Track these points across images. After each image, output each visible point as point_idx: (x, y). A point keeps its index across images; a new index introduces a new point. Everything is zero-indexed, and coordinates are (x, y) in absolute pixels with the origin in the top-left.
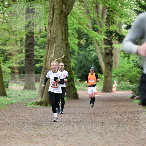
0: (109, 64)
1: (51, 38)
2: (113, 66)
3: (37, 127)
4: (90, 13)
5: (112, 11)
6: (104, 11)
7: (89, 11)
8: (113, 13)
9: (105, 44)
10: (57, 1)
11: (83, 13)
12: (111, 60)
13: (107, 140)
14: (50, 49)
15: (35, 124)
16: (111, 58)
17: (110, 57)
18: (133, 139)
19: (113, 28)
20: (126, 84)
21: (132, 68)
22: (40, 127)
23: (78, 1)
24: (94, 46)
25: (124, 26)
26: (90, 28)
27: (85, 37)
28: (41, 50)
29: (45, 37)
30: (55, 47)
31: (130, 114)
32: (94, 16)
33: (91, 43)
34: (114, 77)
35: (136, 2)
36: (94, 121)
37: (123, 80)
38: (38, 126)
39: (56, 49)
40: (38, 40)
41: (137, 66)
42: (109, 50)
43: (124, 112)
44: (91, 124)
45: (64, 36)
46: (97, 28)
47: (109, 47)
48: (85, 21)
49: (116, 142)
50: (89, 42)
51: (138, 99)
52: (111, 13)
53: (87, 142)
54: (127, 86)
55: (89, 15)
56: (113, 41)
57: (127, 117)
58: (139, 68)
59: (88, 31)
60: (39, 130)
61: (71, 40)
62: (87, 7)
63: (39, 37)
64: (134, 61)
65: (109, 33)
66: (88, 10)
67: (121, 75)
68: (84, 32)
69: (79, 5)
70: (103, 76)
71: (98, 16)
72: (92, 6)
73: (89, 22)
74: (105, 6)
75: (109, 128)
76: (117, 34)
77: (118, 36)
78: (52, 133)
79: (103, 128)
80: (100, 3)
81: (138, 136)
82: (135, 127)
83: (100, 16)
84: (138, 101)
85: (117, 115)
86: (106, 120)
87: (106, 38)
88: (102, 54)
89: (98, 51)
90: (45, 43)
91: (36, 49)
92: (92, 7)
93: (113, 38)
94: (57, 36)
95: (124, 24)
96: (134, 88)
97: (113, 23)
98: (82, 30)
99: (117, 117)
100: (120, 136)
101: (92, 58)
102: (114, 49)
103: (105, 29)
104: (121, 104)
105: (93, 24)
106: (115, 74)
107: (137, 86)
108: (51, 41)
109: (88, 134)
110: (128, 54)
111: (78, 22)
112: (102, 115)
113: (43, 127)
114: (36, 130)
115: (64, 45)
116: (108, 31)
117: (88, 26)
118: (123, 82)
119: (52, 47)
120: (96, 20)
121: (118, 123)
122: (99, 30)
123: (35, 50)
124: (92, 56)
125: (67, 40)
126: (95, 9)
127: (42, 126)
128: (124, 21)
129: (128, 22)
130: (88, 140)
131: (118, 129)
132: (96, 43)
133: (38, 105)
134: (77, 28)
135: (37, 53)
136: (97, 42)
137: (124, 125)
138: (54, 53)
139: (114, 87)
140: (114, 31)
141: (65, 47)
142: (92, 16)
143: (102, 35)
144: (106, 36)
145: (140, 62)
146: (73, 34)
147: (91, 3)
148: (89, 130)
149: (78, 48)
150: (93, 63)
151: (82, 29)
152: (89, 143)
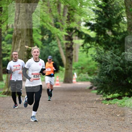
0: (70, 58)
1: (17, 34)
2: (74, 60)
3: (4, 114)
4: (53, 12)
5: (72, 10)
6: (65, 10)
7: (52, 10)
8: (74, 12)
9: (66, 40)
10: (22, 1)
11: (46, 12)
12: (71, 54)
13: (68, 126)
14: (16, 44)
15: (3, 112)
16: (72, 52)
17: (70, 51)
18: (91, 126)
19: (73, 25)
20: (85, 76)
21: (90, 61)
22: (7, 115)
23: (41, 1)
24: (56, 41)
25: (83, 23)
26: (52, 25)
27: (48, 33)
28: (8, 45)
29: (11, 33)
30: (21, 43)
31: (89, 103)
32: (56, 14)
33: (54, 39)
34: (74, 70)
35: (94, 2)
36: (56, 109)
37: (82, 72)
38: (6, 114)
39: (22, 44)
40: (5, 36)
41: (95, 60)
42: (69, 45)
43: (83, 101)
44: (53, 112)
45: (29, 32)
46: (59, 25)
47: (70, 42)
48: (48, 19)
49: (76, 128)
50: (52, 37)
51: (96, 89)
52: (71, 12)
53: (50, 128)
54: (86, 77)
55: (52, 14)
56: (74, 37)
57: (86, 105)
58: (97, 62)
59: (51, 28)
60: (7, 117)
61: (35, 36)
62: (50, 6)
63: (6, 33)
64: (92, 55)
65: (70, 30)
66: (50, 9)
67: (80, 67)
68: (47, 29)
69: (42, 5)
70: (64, 69)
71: (60, 15)
72: (55, 5)
73: (52, 20)
74: (66, 6)
75: (69, 116)
76: (77, 31)
77: (77, 33)
78: (18, 120)
79: (64, 116)
80: (62, 3)
81: (96, 122)
82: (93, 115)
83: (61, 14)
84: (96, 91)
85: (77, 104)
86: (67, 108)
87: (67, 34)
88: (63, 48)
89: (60, 46)
90: (12, 39)
91: (4, 44)
92: (54, 7)
93: (73, 34)
94: (22, 33)
95: (83, 21)
96: (92, 80)
97: (73, 21)
98: (45, 28)
99: (77, 105)
100: (79, 123)
101: (54, 52)
102: (74, 44)
103: (66, 26)
104: (80, 94)
105: (55, 21)
106: (76, 67)
107: (94, 78)
108: (17, 36)
109: (51, 121)
110: (86, 49)
111: (41, 20)
112: (63, 104)
113: (10, 115)
114: (3, 118)
115: (29, 41)
116: (69, 28)
117: (51, 24)
118: (82, 74)
119: (18, 42)
120: (58, 17)
121: (78, 111)
122: (61, 27)
123: (2, 45)
124: (55, 50)
125: (31, 36)
126: (57, 8)
127: (9, 113)
128: (83, 19)
129: (87, 20)
130: (51, 126)
131: (78, 116)
132: (57, 39)
133: (5, 94)
134: (41, 26)
135: (4, 48)
136: (59, 38)
137: (83, 112)
138: (20, 48)
139: (74, 79)
140: (74, 28)
141: (30, 43)
142: (54, 14)
143: (64, 31)
144: (67, 32)
145: (97, 56)
146: (37, 30)
147: (54, 3)
148: (51, 117)
149: (42, 43)
150: (55, 57)
151: (45, 26)
152: (51, 130)
